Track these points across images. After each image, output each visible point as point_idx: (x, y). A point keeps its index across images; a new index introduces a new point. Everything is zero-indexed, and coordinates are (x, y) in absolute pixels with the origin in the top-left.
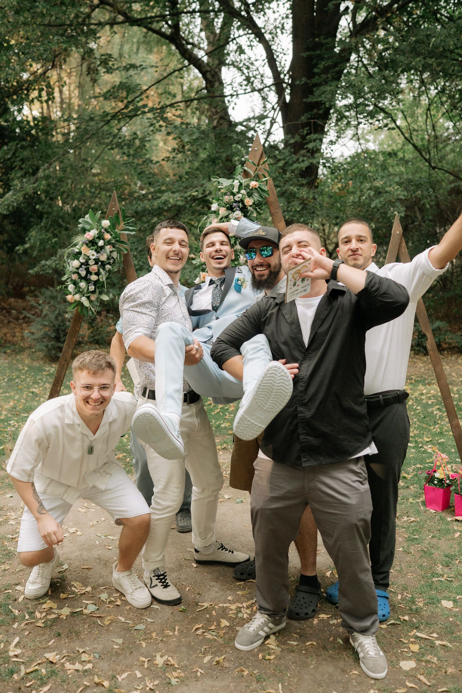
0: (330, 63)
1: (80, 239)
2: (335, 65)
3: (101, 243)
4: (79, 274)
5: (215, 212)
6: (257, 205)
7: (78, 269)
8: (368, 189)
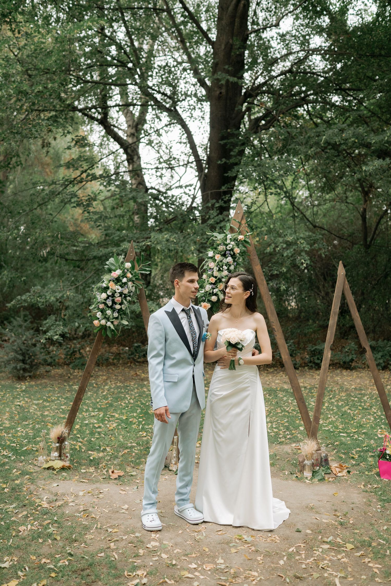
1: (106, 277)
3: (124, 280)
4: (105, 304)
5: (211, 258)
6: (242, 253)
7: (105, 300)
8: (281, 243)
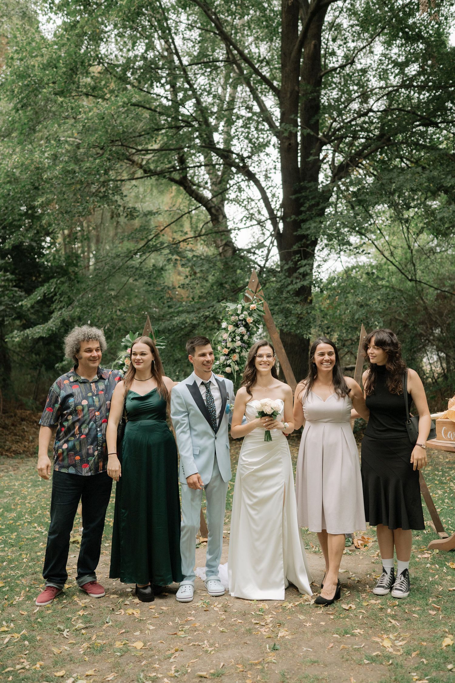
0: (313, 202)
1: (123, 354)
2: (318, 204)
5: (224, 329)
6: (256, 322)
8: (352, 304)
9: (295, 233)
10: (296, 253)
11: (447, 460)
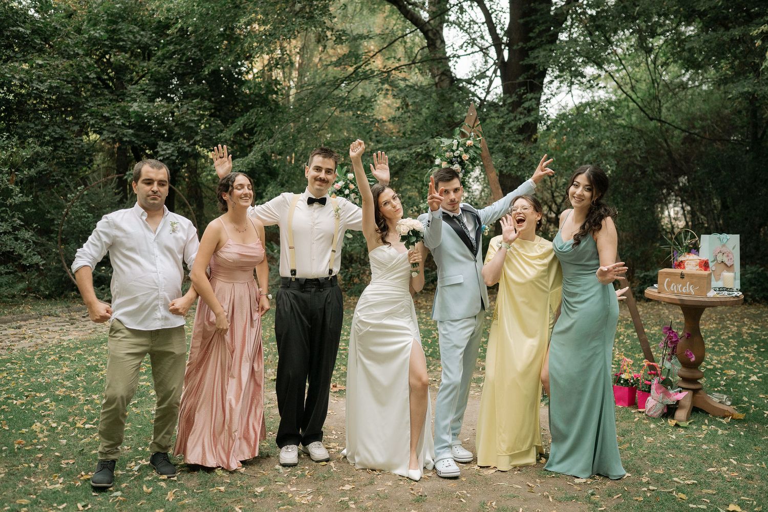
0: (543, 27)
3: (347, 192)
5: (438, 166)
6: (473, 160)
8: (581, 144)
9: (521, 63)
10: (521, 85)
11: (678, 321)
